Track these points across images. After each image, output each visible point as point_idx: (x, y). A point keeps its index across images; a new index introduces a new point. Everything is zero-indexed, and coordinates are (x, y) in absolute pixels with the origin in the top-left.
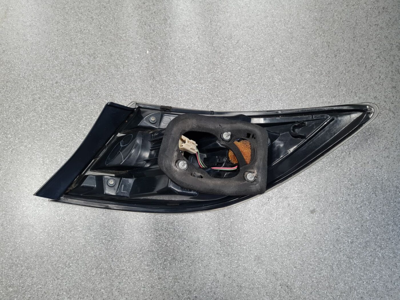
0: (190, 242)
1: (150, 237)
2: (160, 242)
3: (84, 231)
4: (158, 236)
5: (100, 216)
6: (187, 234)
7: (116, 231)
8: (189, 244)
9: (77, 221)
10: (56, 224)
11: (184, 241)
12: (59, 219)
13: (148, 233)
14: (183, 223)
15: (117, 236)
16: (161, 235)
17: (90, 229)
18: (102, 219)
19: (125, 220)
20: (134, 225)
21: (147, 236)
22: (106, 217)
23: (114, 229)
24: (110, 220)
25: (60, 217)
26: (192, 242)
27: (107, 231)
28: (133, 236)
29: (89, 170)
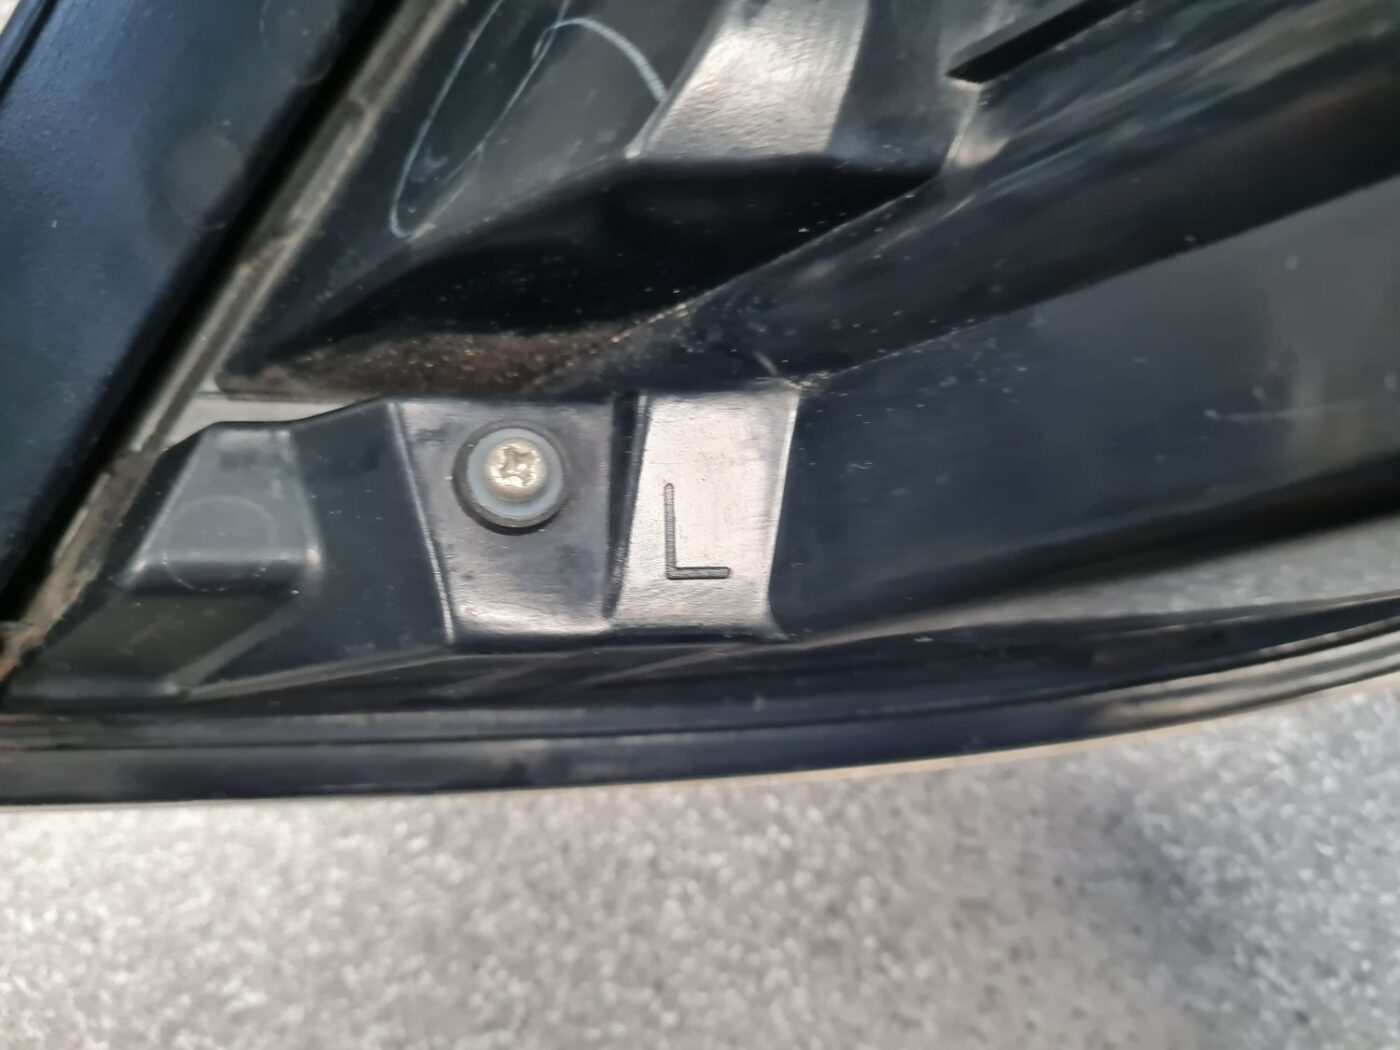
0: (1306, 973)
1: (929, 982)
2: (1035, 1016)
3: (293, 1015)
4: (996, 967)
5: (409, 857)
6: (1272, 904)
7: (583, 971)
8: (1308, 995)
9: (205, 932)
10: (22, 983)
11: (1253, 973)
12: (40, 936)
13: (899, 956)
14: (1209, 809)
15: (610, 1014)
16: (1032, 955)
17: (338, 988)
18: (440, 880)
19: (653, 863)
20: (755, 895)
21: (899, 987)
22: (467, 854)
23: (570, 954)
24: (513, 882)
25: (50, 916)
26: (1326, 971)
27: (504, 987)
28: (761, 1001)
29: (209, 385)
